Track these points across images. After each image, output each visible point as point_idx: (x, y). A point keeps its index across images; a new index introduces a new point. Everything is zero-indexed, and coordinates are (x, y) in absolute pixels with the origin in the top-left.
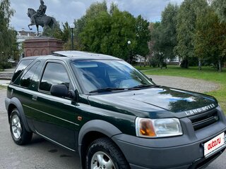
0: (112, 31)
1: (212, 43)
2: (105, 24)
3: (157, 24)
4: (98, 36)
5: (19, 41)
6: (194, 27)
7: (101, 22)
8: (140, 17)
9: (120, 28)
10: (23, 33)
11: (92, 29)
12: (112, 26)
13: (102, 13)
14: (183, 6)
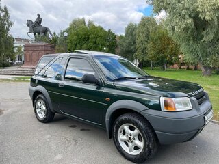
0: (90, 40)
1: (161, 51)
2: (85, 35)
3: (121, 37)
4: (79, 43)
5: (15, 45)
6: (148, 39)
7: (81, 33)
8: (110, 30)
9: (96, 38)
10: (19, 39)
11: (75, 38)
12: (90, 36)
13: (82, 26)
14: (140, 24)
